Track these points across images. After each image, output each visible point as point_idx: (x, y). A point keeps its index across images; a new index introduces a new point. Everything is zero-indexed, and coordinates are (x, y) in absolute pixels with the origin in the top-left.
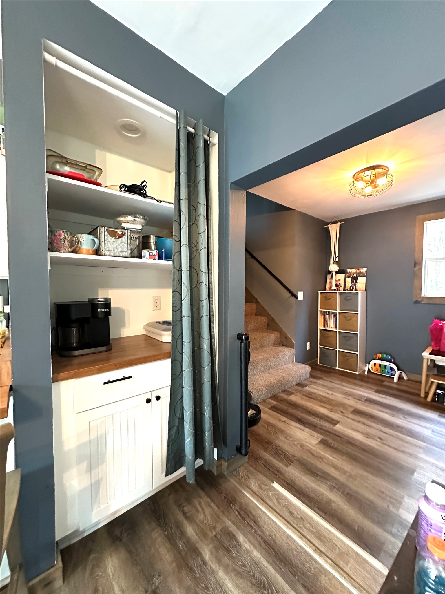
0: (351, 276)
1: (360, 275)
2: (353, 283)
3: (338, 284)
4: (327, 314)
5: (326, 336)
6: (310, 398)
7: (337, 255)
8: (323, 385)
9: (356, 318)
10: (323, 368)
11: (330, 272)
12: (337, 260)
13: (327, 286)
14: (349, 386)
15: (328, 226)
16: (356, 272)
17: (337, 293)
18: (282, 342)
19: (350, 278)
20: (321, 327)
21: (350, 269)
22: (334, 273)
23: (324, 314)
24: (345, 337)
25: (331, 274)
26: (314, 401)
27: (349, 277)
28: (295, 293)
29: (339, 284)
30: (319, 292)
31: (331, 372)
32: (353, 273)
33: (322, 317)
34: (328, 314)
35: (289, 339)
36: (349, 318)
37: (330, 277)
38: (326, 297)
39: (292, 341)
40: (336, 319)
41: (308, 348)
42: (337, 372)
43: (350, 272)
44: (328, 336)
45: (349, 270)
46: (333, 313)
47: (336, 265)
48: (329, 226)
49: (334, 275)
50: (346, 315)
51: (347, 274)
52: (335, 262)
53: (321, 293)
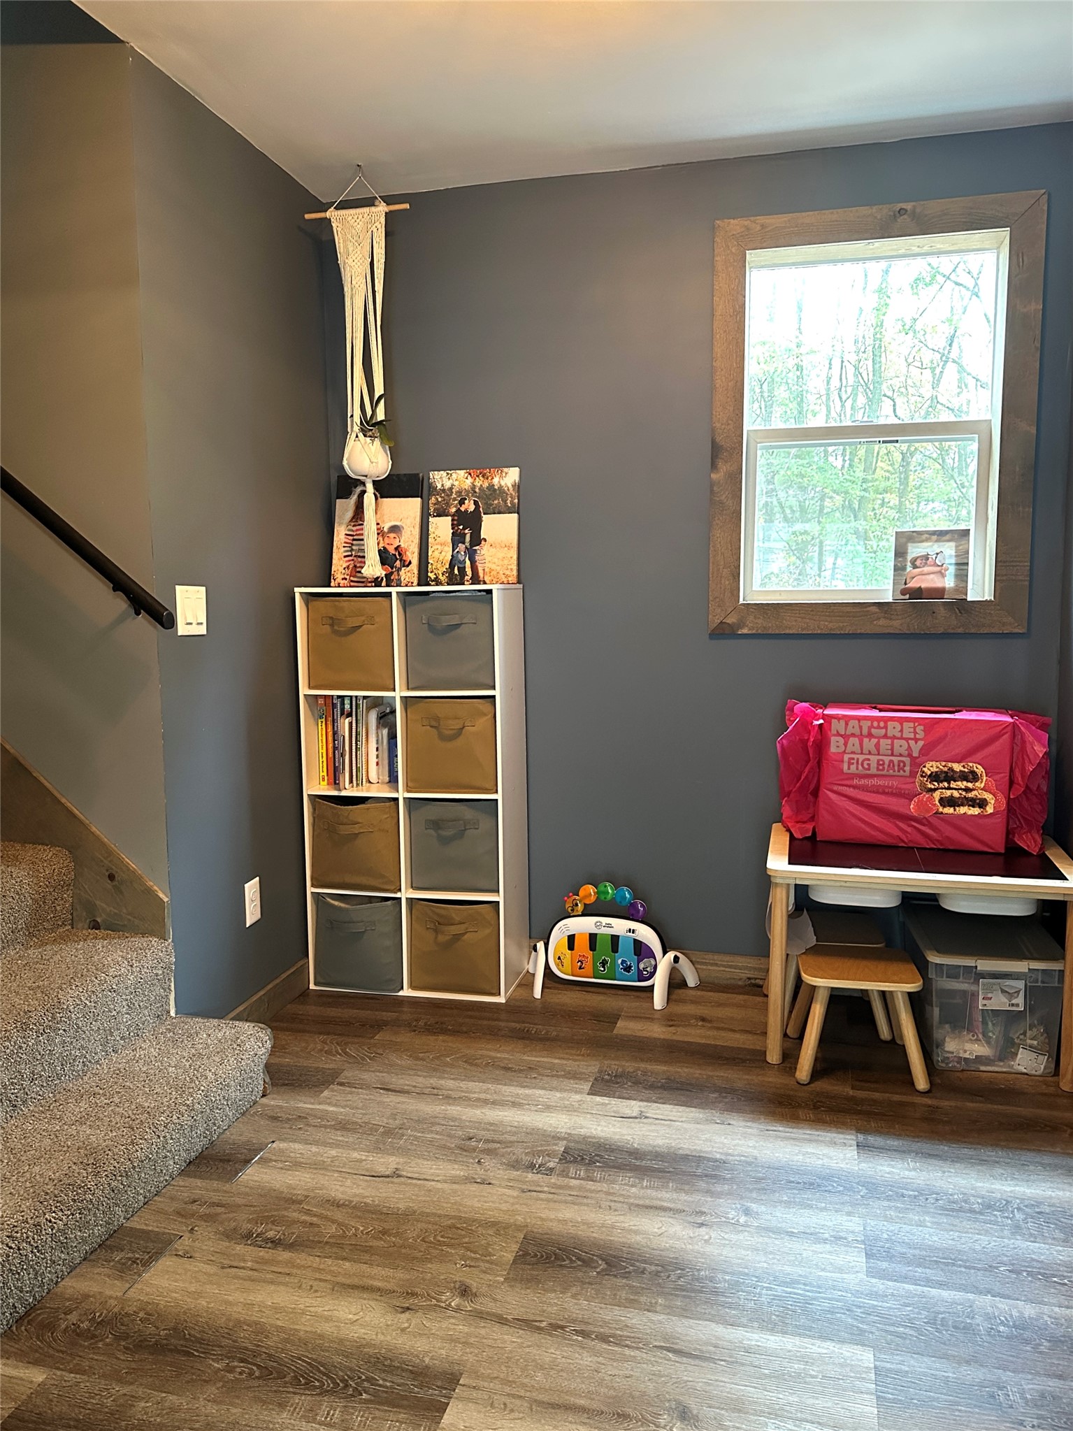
0: (453, 510)
1: (491, 501)
2: (461, 547)
3: (391, 550)
4: (342, 714)
5: (345, 830)
6: (275, 1243)
7: (379, 390)
8: (343, 1126)
9: (482, 723)
10: (332, 1012)
11: (348, 485)
12: (381, 415)
13: (339, 564)
14: (475, 1087)
15: (328, 214)
16: (474, 487)
17: (389, 595)
18: (90, 908)
19: (447, 521)
20: (315, 784)
21: (443, 473)
22: (370, 487)
23: (330, 710)
24: (436, 825)
25: (354, 498)
26: (302, 1258)
27: (441, 513)
28: (154, 590)
29: (396, 549)
30: (296, 590)
31: (379, 1026)
32: (459, 493)
33: (322, 727)
34: (350, 715)
35: (135, 878)
36: (456, 725)
37: (350, 514)
38: (333, 622)
39: (149, 892)
40: (392, 737)
41: (252, 913)
42: (407, 1014)
43: (448, 484)
44: (356, 829)
45: (440, 479)
46: (376, 703)
47: (377, 442)
48: (331, 214)
49: (369, 498)
50: (437, 708)
51: (433, 500)
52: (369, 426)
53: (308, 597)
